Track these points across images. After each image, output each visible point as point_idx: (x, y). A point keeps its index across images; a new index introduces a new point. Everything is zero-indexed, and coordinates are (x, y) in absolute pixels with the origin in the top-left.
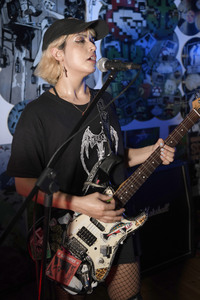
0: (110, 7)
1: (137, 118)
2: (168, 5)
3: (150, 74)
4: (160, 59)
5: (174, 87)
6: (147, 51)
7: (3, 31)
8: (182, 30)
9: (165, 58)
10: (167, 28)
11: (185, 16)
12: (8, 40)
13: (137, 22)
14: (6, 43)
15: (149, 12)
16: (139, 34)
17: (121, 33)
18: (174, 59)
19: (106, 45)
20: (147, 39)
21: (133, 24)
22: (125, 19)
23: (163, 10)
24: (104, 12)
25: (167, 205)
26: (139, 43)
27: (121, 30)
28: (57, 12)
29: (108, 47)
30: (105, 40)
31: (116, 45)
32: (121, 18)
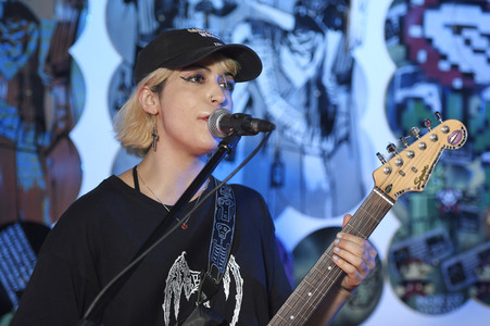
17: (444, 66)
19: (400, 95)
21: (480, 43)
22: (458, 29)
24: (401, 9)
27: (444, 57)
28: (275, 6)
29: (406, 100)
30: (398, 81)
31: (430, 95)
32: (447, 26)
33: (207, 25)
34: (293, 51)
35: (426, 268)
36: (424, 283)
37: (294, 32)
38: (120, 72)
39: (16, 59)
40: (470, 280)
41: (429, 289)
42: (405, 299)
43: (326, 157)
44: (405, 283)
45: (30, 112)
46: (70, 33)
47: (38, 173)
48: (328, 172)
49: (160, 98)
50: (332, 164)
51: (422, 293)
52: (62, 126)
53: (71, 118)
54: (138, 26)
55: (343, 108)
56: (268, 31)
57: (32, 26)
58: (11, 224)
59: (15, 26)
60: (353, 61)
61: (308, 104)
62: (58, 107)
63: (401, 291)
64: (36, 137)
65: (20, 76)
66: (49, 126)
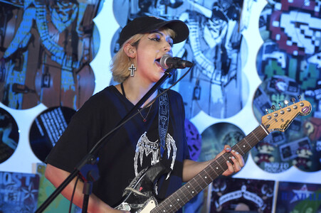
0: (278, 6)
1: (298, 166)
13: (314, 30)
16: (317, 48)
17: (289, 43)
19: (265, 56)
21: (309, 33)
22: (298, 24)
24: (269, 12)
26: (314, 60)
27: (290, 39)
28: (203, 5)
29: (268, 59)
30: (264, 49)
31: (281, 58)
32: (292, 22)
33: (166, 12)
34: (210, 29)
35: (271, 148)
36: (270, 156)
37: (211, 19)
39: (65, 22)
40: (294, 156)
41: (272, 159)
42: (258, 164)
43: (223, 86)
44: (259, 155)
45: (70, 50)
46: (94, 10)
47: (72, 83)
48: (224, 94)
49: (137, 49)
50: (226, 90)
51: (268, 161)
52: (86, 58)
53: (91, 55)
54: (130, 10)
55: (234, 61)
56: (198, 17)
57: (75, 5)
58: (57, 108)
59: (66, 5)
60: (242, 36)
61: (216, 58)
62: (85, 49)
63: (257, 159)
64: (72, 64)
65: (66, 31)
66: (79, 59)
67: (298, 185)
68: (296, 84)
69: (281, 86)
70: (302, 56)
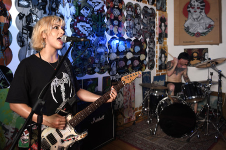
0: (76, 20)
1: (88, 73)
2: (101, 21)
3: (94, 52)
4: (99, 46)
5: (105, 59)
6: (93, 42)
7: (23, 29)
8: (108, 33)
9: (101, 45)
10: (101, 32)
11: (109, 27)
12: (25, 33)
13: (88, 28)
14: (24, 35)
15: (93, 24)
16: (89, 34)
17: (81, 33)
18: (104, 46)
20: (93, 36)
21: (86, 29)
22: (82, 26)
23: (99, 23)
24: (73, 22)
25: (103, 116)
26: (89, 38)
27: (81, 31)
30: (73, 35)
35: (79, 69)
38: (19, 34)
40: (86, 70)
41: (80, 73)
46: (8, 25)
47: (2, 55)
48: (61, 53)
52: (7, 45)
53: (9, 43)
54: (23, 24)
62: (6, 41)
64: (1, 48)
66: (4, 45)
67: (88, 80)
68: (84, 47)
69: (79, 48)
70: (85, 37)
